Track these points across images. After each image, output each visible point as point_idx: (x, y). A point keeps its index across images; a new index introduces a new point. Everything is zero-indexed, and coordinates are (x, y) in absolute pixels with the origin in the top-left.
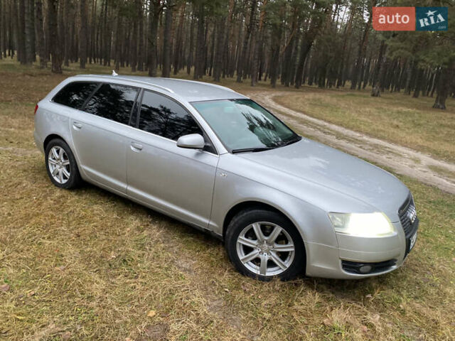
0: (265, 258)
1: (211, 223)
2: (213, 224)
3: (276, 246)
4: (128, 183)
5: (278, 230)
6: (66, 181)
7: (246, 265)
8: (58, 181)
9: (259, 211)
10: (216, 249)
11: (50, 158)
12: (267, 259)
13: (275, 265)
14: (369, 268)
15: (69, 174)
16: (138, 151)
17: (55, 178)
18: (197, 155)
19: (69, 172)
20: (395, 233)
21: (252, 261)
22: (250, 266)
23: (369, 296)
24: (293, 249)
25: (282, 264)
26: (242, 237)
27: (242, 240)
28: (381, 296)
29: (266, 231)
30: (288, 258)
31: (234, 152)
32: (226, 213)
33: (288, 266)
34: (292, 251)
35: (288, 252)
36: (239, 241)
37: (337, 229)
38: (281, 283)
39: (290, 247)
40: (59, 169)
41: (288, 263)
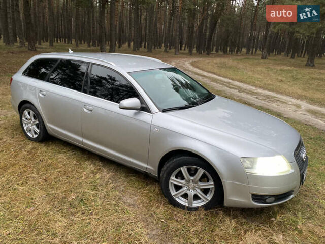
0: (191, 193)
1: (149, 167)
2: (150, 167)
3: (200, 184)
4: (83, 137)
5: (201, 172)
6: (37, 135)
7: (177, 199)
8: (31, 136)
9: (186, 157)
10: (154, 186)
11: (24, 119)
12: (193, 194)
13: (200, 199)
14: (273, 199)
15: (38, 131)
16: (90, 112)
17: (29, 134)
18: (136, 114)
19: (38, 128)
20: (292, 171)
21: (182, 196)
22: (181, 200)
23: (273, 219)
24: (213, 186)
25: (204, 198)
26: (173, 178)
27: (173, 180)
28: (282, 219)
29: (192, 173)
30: (210, 193)
31: (164, 111)
32: (160, 159)
33: (209, 199)
34: (212, 188)
35: (209, 188)
36: (171, 181)
37: (247, 171)
38: (205, 212)
39: (210, 185)
40: (31, 127)
41: (209, 197)
